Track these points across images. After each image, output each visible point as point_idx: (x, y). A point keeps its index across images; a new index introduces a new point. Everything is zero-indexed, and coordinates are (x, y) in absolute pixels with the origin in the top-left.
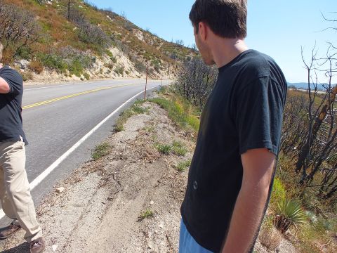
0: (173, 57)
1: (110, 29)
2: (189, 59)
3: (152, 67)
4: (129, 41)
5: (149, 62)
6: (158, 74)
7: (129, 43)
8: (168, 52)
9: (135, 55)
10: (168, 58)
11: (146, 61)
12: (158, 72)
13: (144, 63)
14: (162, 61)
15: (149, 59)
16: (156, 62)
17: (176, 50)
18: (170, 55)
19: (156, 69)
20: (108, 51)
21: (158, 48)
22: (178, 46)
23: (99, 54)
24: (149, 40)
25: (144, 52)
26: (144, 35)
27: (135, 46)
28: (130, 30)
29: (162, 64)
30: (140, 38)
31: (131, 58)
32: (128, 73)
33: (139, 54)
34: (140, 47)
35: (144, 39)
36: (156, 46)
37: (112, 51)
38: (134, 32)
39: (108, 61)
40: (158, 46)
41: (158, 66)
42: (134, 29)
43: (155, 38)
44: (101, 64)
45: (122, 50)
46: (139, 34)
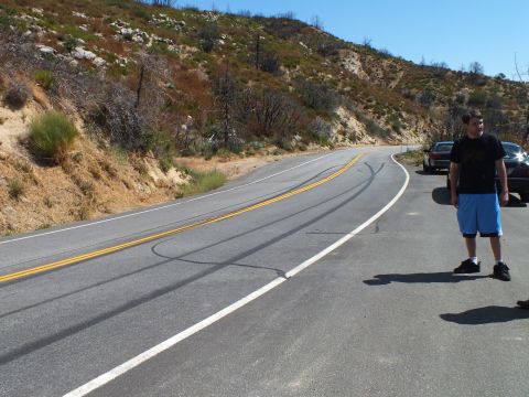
0: (427, 100)
1: (314, 71)
2: (460, 100)
3: (389, 127)
4: (347, 89)
5: (383, 119)
6: (398, 137)
7: (348, 92)
8: (414, 91)
9: (360, 108)
10: (416, 104)
11: (379, 118)
12: (399, 133)
13: (376, 122)
14: (404, 114)
15: (383, 114)
16: (394, 118)
17: (431, 83)
18: (420, 95)
19: (396, 129)
20: (335, 114)
21: (393, 84)
22: (437, 76)
23: (330, 120)
24: (374, 69)
25: (374, 103)
26: (361, 61)
27: (358, 95)
28: (334, 54)
29: (404, 120)
30: (354, 66)
31: (358, 118)
32: (359, 139)
33: (366, 108)
34: (366, 95)
35: (364, 68)
36: (388, 79)
37: (338, 113)
38: (342, 57)
39: (340, 127)
40: (393, 79)
41: (399, 123)
42: (342, 51)
43: (385, 63)
44: (335, 131)
45: (348, 108)
46: (353, 60)
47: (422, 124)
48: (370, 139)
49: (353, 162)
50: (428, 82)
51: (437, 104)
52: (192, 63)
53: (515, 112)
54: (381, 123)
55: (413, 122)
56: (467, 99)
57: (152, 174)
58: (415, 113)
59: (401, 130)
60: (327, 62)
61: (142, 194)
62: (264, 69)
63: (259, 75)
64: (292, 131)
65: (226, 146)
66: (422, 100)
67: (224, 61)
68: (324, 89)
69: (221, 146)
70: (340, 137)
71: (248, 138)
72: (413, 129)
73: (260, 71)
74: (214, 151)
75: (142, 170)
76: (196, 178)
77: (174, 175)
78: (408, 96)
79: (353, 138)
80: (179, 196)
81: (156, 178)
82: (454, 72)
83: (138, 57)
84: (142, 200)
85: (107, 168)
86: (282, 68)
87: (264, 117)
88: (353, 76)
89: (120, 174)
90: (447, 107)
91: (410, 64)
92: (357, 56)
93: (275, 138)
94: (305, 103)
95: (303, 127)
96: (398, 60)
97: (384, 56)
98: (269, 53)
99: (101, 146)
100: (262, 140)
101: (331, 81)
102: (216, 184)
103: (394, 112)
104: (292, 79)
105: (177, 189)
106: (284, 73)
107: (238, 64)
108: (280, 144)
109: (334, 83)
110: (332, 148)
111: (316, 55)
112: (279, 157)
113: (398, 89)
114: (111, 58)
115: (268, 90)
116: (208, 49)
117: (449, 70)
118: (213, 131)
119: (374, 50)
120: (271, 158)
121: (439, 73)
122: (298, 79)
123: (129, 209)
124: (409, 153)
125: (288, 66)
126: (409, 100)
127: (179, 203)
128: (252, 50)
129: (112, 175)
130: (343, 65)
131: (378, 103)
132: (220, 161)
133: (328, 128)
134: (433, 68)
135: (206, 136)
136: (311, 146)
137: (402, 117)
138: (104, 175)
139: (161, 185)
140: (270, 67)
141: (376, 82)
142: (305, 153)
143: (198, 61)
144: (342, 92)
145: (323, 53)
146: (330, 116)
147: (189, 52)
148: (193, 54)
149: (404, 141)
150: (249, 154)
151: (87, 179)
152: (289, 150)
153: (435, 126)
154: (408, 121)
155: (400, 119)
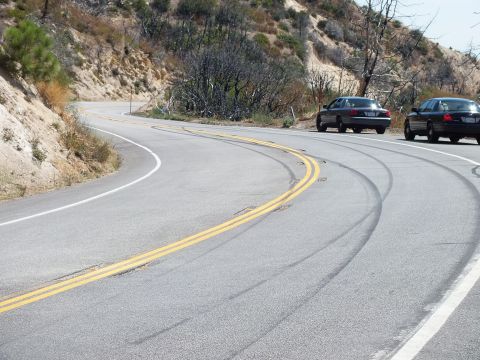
47: (108, 56)
53: (272, 38)
55: (94, 53)
58: (93, 34)
59: (75, 69)
72: (94, 67)
137: (71, 40)
153: (132, 61)
154: (83, 48)
155: (69, 46)
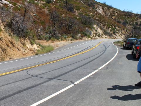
0: (125, 23)
1: (86, 12)
2: (137, 24)
3: (112, 32)
4: (98, 18)
5: (110, 29)
6: (115, 36)
8: (121, 20)
9: (102, 25)
10: (121, 24)
11: (108, 29)
12: (115, 35)
13: (107, 30)
14: (117, 28)
15: (110, 28)
16: (113, 29)
17: (127, 18)
18: (123, 22)
19: (114, 33)
20: (93, 27)
21: (114, 17)
22: (129, 15)
23: (91, 29)
24: (107, 12)
25: (107, 24)
26: (103, 9)
27: (101, 21)
28: (93, 6)
29: (117, 30)
30: (100, 10)
31: (101, 29)
32: (101, 36)
33: (104, 25)
34: (104, 21)
35: (103, 11)
36: (112, 15)
37: (94, 27)
38: (96, 7)
39: (94, 32)
40: (114, 16)
41: (115, 31)
42: (96, 5)
43: (111, 10)
44: (93, 33)
45: (98, 25)
46: (100, 8)
47: (123, 32)
48: (105, 36)
49: (99, 44)
50: (126, 17)
51: (129, 25)
52: (43, 7)
54: (109, 31)
55: (120, 31)
56: (139, 24)
57: (28, 46)
58: (121, 28)
59: (116, 33)
60: (91, 9)
61: (24, 53)
62: (68, 10)
63: (67, 12)
64: (78, 32)
65: (54, 37)
66: (124, 23)
67: (54, 7)
68: (90, 18)
69: (52, 36)
70: (95, 35)
71: (62, 34)
72: (120, 33)
73: (67, 11)
74: (50, 38)
75: (24, 44)
76: (43, 48)
77: (35, 46)
78: (118, 22)
79: (99, 36)
80: (37, 54)
81: (29, 47)
82: (135, 14)
83: (25, 5)
84: (24, 55)
85: (12, 43)
86: (75, 10)
87: (68, 27)
88: (100, 14)
89: (16, 45)
90: (132, 26)
91: (120, 11)
92: (101, 7)
93: (72, 35)
94: (82, 23)
95: (82, 31)
96: (115, 9)
97: (110, 7)
98: (70, 5)
99: (10, 35)
100: (67, 35)
101: (92, 15)
102: (50, 50)
103: (114, 27)
104: (78, 14)
105: (36, 51)
106: (76, 12)
107: (60, 8)
108: (73, 37)
109: (93, 16)
110: (92, 39)
111: (87, 6)
112: (73, 41)
113: (115, 19)
114: (15, 4)
115: (69, 18)
116: (49, 3)
117: (133, 13)
118: (50, 31)
119: (107, 5)
120: (70, 42)
121: (129, 14)
122: (80, 14)
123: (19, 58)
124: (119, 42)
125: (77, 10)
126: (119, 23)
127: (37, 56)
128: (64, 3)
129: (14, 46)
130: (96, 10)
131: (108, 24)
132: (52, 42)
133: (91, 32)
134: (127, 12)
135: (47, 33)
136: (84, 38)
137: (116, 29)
138: (11, 45)
139: (30, 50)
140: (71, 10)
141: (108, 16)
142: (82, 40)
143: (46, 7)
144: (95, 20)
145: (89, 5)
146: (91, 28)
147: (42, 3)
148: (44, 4)
149: (117, 37)
150: (62, 40)
151: (4, 46)
152: (76, 39)
153: (128, 32)
154: (118, 30)
155: (116, 30)
